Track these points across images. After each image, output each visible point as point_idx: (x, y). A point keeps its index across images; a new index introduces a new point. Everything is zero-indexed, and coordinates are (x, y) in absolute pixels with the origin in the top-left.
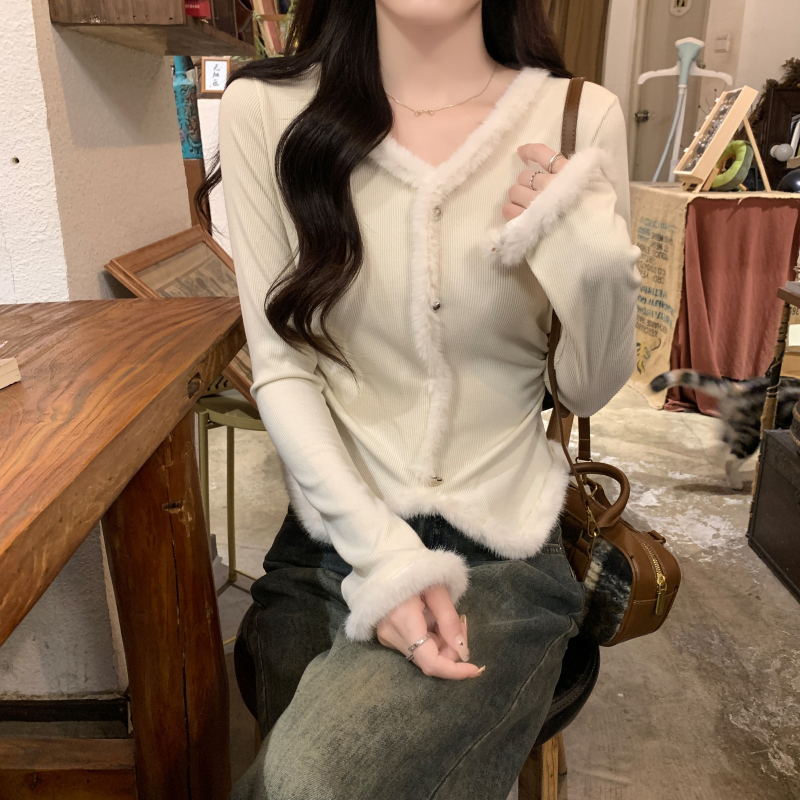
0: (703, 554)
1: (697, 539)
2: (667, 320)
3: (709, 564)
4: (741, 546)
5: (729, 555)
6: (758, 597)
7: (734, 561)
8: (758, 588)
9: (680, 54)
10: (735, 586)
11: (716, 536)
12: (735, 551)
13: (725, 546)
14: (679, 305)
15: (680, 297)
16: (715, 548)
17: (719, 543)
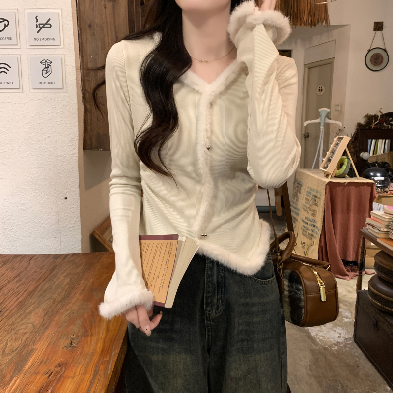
0: (334, 346)
1: (331, 338)
2: (317, 233)
3: (336, 350)
4: (351, 342)
5: (345, 346)
6: (358, 367)
7: (347, 349)
8: (358, 362)
9: (321, 114)
10: (348, 361)
11: (339, 337)
12: (348, 344)
13: (344, 342)
14: (321, 228)
15: (322, 224)
16: (339, 343)
17: (341, 340)
